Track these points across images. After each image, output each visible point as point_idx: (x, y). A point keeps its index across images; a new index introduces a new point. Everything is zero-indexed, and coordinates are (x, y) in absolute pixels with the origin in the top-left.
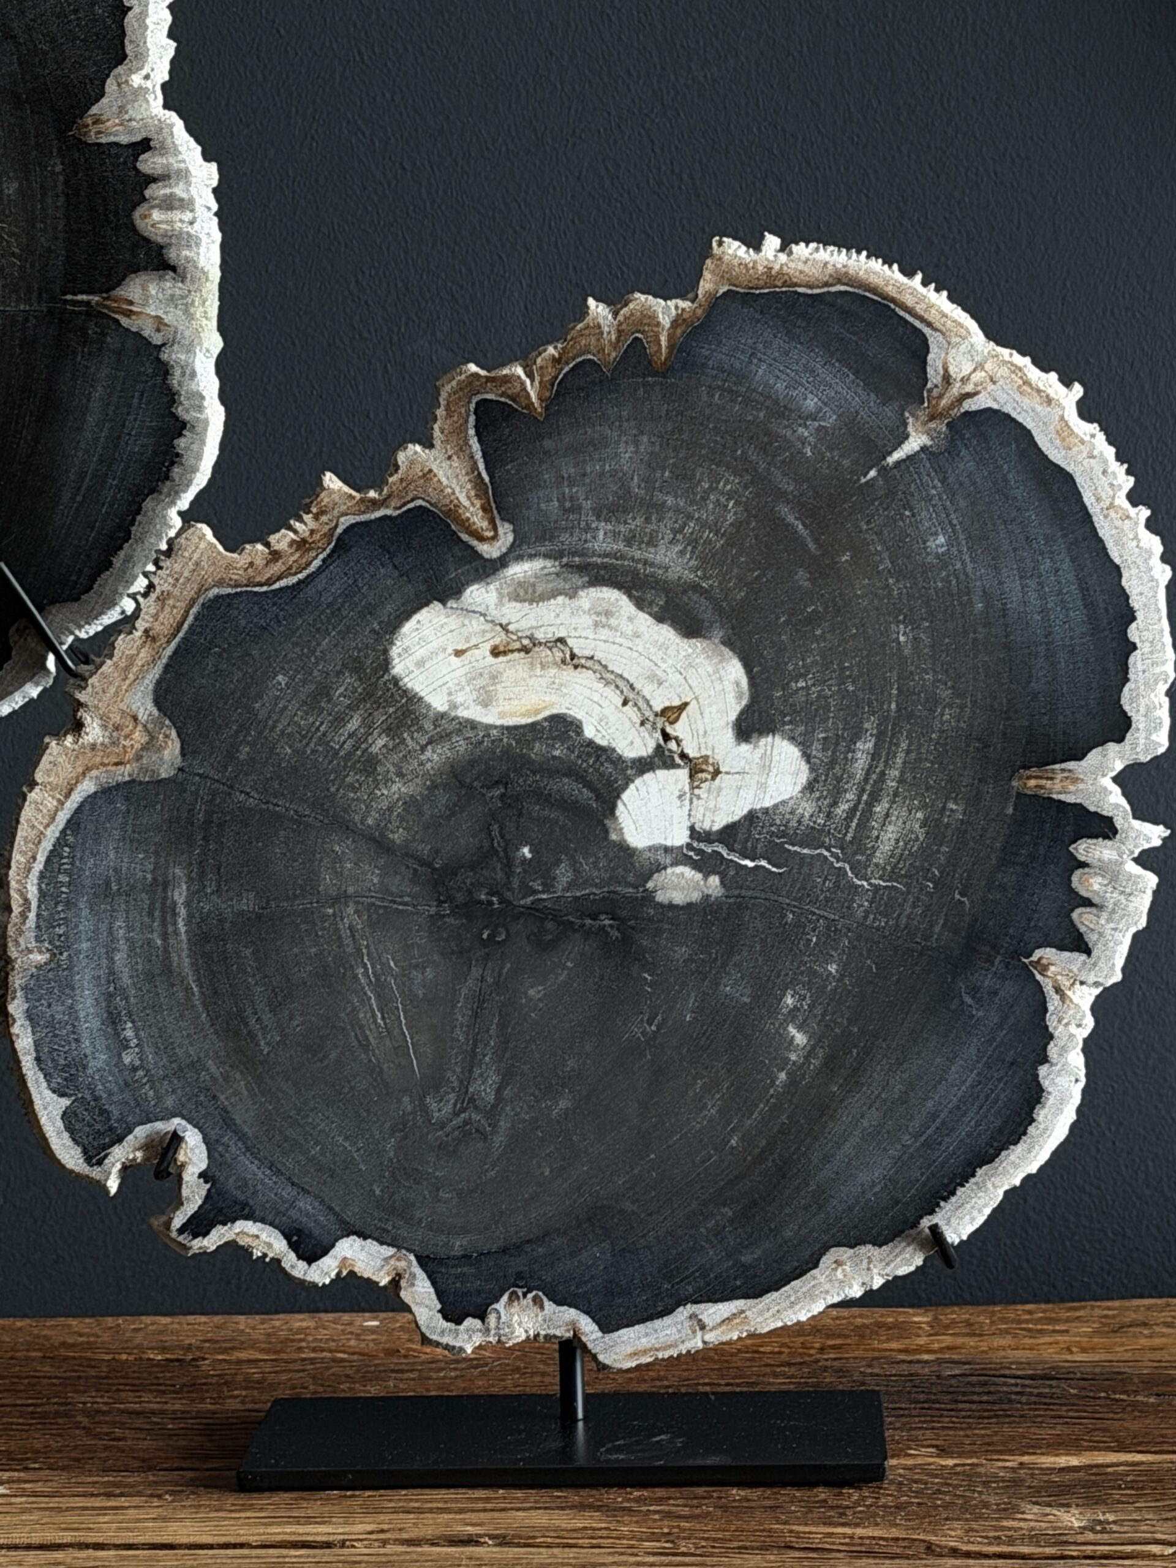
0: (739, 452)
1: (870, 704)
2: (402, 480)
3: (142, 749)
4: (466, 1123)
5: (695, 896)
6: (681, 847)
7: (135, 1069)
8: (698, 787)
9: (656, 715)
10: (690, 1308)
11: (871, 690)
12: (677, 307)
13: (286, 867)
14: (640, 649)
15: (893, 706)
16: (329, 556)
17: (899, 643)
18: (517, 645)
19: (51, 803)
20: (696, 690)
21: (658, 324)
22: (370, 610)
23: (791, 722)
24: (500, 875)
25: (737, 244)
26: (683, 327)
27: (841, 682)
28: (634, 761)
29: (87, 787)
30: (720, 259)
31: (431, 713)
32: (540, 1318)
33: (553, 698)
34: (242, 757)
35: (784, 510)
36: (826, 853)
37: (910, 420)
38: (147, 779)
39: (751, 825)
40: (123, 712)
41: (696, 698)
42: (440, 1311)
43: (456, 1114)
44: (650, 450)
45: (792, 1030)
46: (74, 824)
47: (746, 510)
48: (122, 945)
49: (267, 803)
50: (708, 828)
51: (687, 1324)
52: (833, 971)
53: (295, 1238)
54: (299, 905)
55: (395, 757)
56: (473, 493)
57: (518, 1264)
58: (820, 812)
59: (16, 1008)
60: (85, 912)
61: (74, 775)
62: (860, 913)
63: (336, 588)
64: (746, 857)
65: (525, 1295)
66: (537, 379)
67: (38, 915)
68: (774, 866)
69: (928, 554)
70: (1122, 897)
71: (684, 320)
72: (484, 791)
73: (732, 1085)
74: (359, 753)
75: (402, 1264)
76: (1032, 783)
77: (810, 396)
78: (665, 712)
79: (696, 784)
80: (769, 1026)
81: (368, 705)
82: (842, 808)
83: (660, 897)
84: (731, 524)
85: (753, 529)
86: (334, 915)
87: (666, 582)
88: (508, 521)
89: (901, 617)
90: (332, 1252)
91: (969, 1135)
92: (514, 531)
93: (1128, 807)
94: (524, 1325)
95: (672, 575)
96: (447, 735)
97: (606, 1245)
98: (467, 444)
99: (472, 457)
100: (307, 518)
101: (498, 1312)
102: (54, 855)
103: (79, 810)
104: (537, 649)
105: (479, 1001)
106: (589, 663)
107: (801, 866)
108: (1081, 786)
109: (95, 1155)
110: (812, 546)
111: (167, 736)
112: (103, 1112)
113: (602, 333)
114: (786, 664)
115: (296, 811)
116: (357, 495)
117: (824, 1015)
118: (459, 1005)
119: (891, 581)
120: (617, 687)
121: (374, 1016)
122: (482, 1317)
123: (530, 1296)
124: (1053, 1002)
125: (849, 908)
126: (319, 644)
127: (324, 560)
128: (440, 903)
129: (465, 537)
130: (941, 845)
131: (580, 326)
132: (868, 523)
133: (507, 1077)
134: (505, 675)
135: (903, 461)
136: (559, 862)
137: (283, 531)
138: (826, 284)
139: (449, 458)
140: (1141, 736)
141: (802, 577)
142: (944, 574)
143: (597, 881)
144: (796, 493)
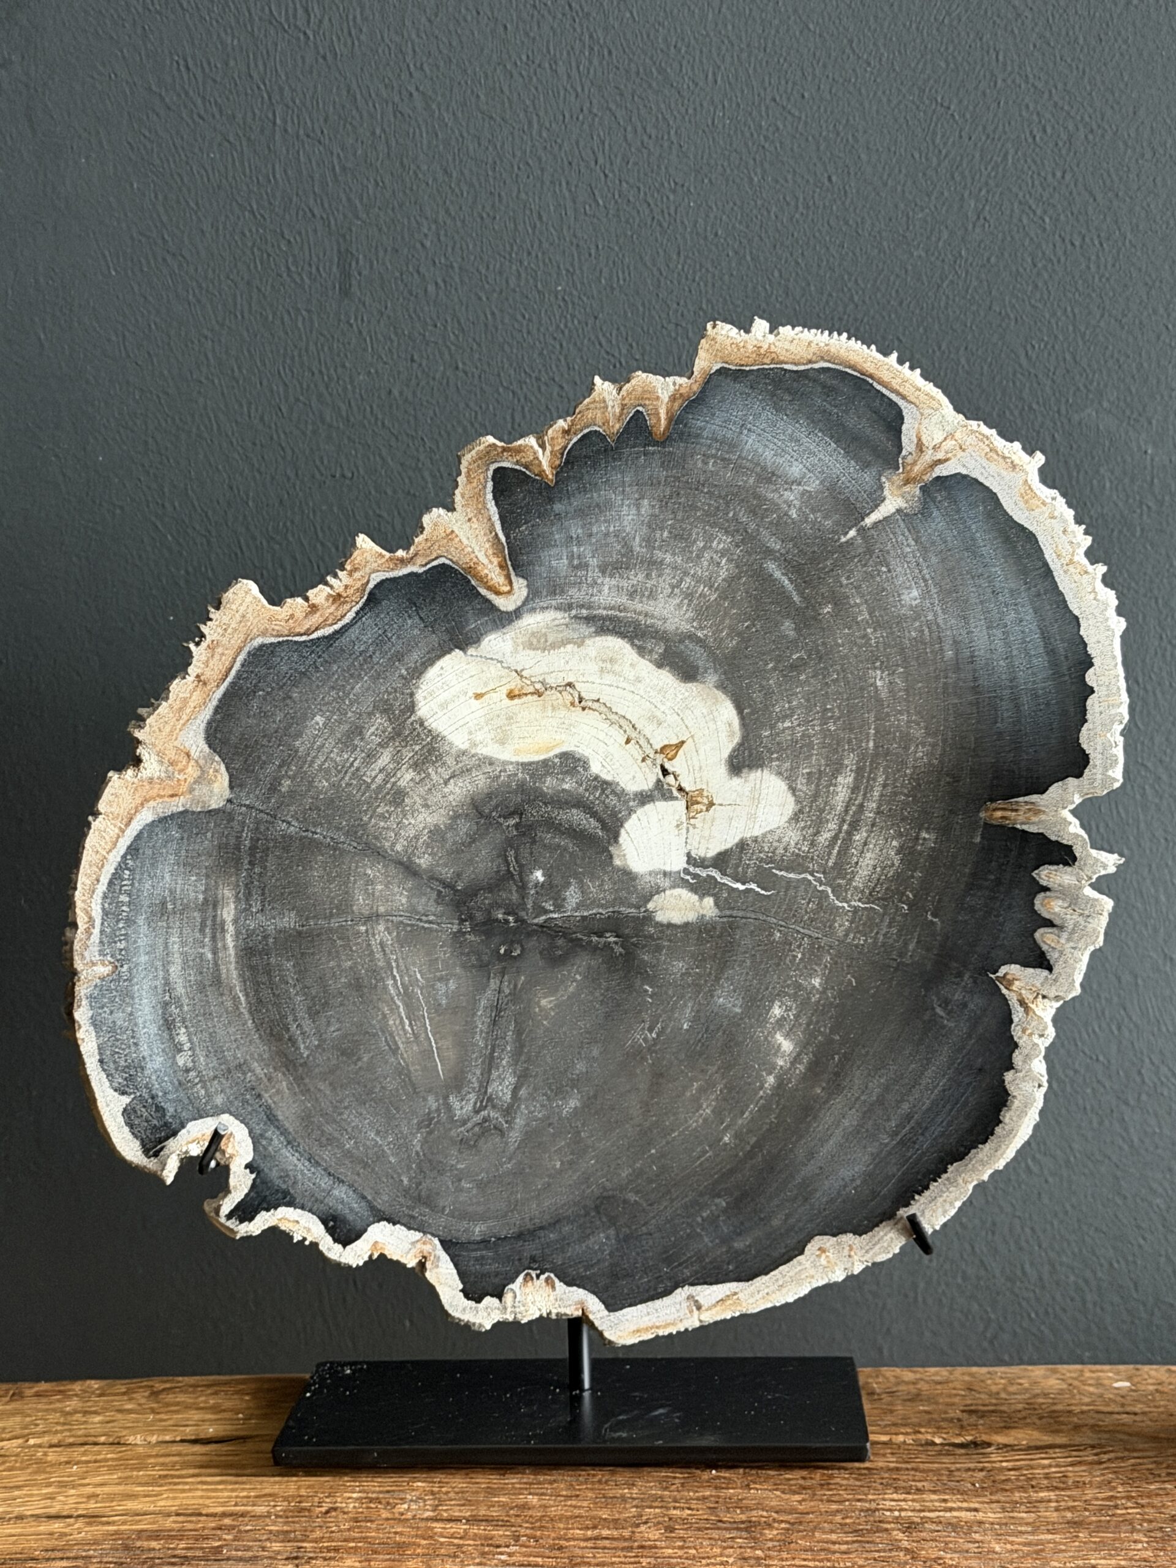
0: (731, 515)
1: (849, 742)
2: (426, 540)
3: (195, 783)
4: (485, 1120)
5: (691, 917)
6: (679, 872)
7: (187, 1071)
8: (693, 818)
9: (656, 752)
10: (687, 1290)
11: (851, 730)
12: (674, 384)
13: (323, 889)
14: (642, 692)
15: (871, 744)
16: (362, 609)
17: (876, 687)
18: (531, 689)
19: (113, 831)
20: (692, 730)
21: (658, 398)
22: (399, 657)
23: (778, 759)
24: (515, 897)
25: (729, 326)
26: (680, 401)
27: (824, 721)
28: (636, 795)
29: (146, 816)
30: (713, 339)
31: (453, 751)
32: (552, 1298)
33: (563, 737)
34: (283, 790)
35: (771, 566)
36: (810, 878)
37: (887, 485)
38: (199, 809)
39: (741, 852)
40: (178, 749)
41: (692, 737)
42: (461, 1291)
43: (477, 1112)
44: (650, 512)
45: (779, 1038)
46: (133, 850)
47: (737, 567)
48: (177, 959)
49: (307, 831)
50: (703, 855)
51: (685, 1305)
52: (817, 985)
53: (331, 1223)
54: (334, 923)
55: (422, 790)
56: (490, 552)
57: (530, 1248)
58: (804, 840)
59: (82, 1014)
60: (144, 929)
61: (133, 805)
62: (840, 933)
63: (368, 637)
64: (738, 881)
65: (538, 1277)
66: (548, 448)
67: (102, 932)
68: (763, 889)
69: (902, 606)
70: (1081, 920)
71: (681, 395)
72: (501, 820)
73: (725, 1087)
74: (389, 786)
75: (427, 1248)
76: (999, 814)
77: (796, 463)
78: (663, 749)
79: (692, 814)
80: (760, 1034)
81: (397, 744)
82: (825, 837)
83: (660, 917)
84: (724, 580)
85: (744, 584)
86: (367, 931)
87: (665, 632)
88: (523, 577)
89: (878, 664)
90: (364, 1236)
91: (942, 1134)
92: (528, 586)
93: (1086, 836)
94: (537, 1303)
95: (670, 626)
96: (467, 770)
97: (612, 1232)
98: (485, 507)
99: (490, 519)
100: (340, 573)
101: (514, 1293)
102: (116, 876)
103: (138, 837)
104: (548, 692)
105: (497, 1010)
106: (596, 705)
107: (787, 890)
108: (1043, 817)
109: (153, 1146)
110: (796, 598)
111: (216, 771)
112: (160, 1109)
113: (607, 407)
114: (774, 706)
115: (332, 838)
116: (387, 555)
117: (808, 1025)
118: (479, 1013)
119: (869, 630)
120: (621, 727)
121: (402, 1022)
122: (500, 1296)
123: (543, 1277)
124: (1018, 1014)
125: (830, 927)
126: (352, 688)
127: (357, 613)
128: (461, 921)
129: (483, 591)
130: (915, 871)
131: (587, 400)
132: (848, 578)
133: (523, 1078)
134: (520, 716)
135: (880, 521)
136: (569, 884)
137: (321, 586)
138: (810, 362)
139: (469, 520)
140: (1099, 770)
141: (788, 627)
142: (917, 624)
143: (603, 902)
144: (783, 551)
